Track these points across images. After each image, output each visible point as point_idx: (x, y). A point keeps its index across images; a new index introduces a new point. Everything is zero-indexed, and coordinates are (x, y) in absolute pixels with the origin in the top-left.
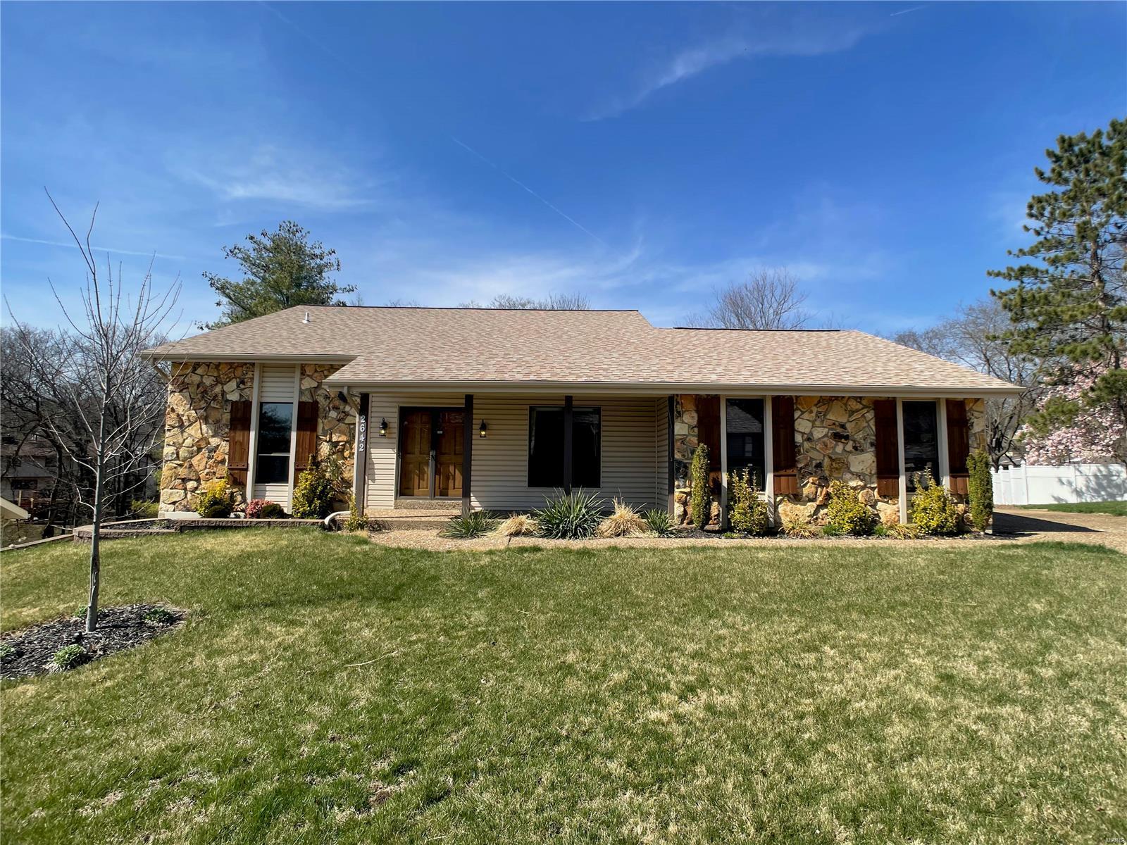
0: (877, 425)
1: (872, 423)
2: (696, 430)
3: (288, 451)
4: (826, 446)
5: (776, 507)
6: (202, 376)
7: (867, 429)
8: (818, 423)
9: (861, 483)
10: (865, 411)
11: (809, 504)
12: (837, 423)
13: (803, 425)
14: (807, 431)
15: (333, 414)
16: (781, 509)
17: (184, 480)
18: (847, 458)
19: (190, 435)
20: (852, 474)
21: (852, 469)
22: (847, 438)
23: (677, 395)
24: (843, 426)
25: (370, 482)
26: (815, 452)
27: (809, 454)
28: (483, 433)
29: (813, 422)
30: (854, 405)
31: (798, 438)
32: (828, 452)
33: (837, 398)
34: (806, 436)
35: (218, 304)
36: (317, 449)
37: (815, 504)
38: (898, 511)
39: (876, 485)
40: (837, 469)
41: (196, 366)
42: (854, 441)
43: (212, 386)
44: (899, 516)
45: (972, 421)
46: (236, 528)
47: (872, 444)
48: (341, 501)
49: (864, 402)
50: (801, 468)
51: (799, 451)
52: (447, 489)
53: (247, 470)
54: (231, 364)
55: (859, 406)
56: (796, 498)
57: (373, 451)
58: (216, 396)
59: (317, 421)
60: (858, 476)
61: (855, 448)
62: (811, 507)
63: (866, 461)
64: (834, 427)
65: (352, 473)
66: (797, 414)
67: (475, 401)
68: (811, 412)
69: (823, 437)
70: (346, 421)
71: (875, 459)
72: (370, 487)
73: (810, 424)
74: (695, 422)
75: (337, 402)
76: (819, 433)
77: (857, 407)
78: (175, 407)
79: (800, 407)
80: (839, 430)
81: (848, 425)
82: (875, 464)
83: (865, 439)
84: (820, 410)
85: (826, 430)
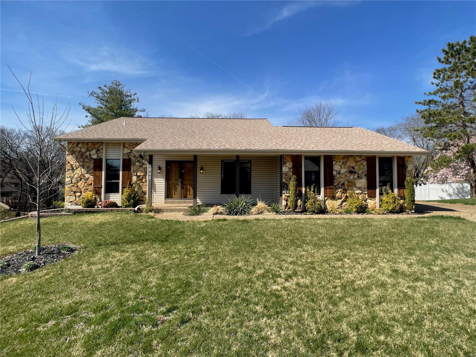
0: (367, 167)
1: (366, 167)
2: (292, 169)
3: (119, 179)
4: (346, 176)
5: (325, 202)
6: (81, 148)
7: (363, 169)
8: (343, 166)
9: (361, 192)
10: (363, 161)
11: (338, 200)
12: (351, 167)
13: (336, 167)
14: (338, 170)
15: (137, 164)
16: (327, 202)
17: (75, 192)
18: (355, 181)
19: (77, 173)
20: (357, 188)
21: (357, 186)
22: (355, 173)
23: (284, 155)
24: (353, 168)
25: (154, 192)
26: (342, 179)
27: (339, 179)
28: (202, 171)
29: (341, 166)
30: (358, 159)
31: (335, 173)
32: (347, 178)
33: (351, 156)
34: (338, 172)
35: (86, 117)
36: (131, 179)
37: (341, 200)
38: (376, 203)
39: (366, 192)
40: (350, 186)
41: (78, 144)
42: (358, 174)
43: (85, 152)
44: (376, 205)
45: (407, 165)
46: (98, 212)
47: (365, 175)
48: (142, 200)
49: (362, 158)
50: (336, 185)
51: (335, 178)
52: (187, 195)
53: (101, 188)
54: (93, 143)
55: (360, 159)
56: (333, 198)
57: (155, 179)
58: (87, 156)
59: (130, 167)
60: (359, 188)
61: (358, 177)
62: (339, 201)
63: (363, 182)
64: (349, 168)
65: (146, 189)
66: (334, 163)
67: (198, 158)
68: (340, 162)
69: (345, 172)
70: (143, 167)
71: (366, 181)
72: (154, 195)
73: (340, 167)
74: (291, 166)
75: (139, 159)
76: (343, 171)
77: (359, 160)
78: (70, 161)
79: (335, 160)
80: (352, 169)
81: (355, 167)
82: (366, 184)
83: (362, 173)
84: (344, 161)
85: (346, 169)
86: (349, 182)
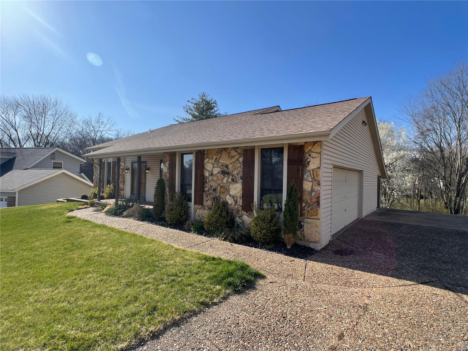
0: (244, 166)
1: (242, 164)
2: (168, 170)
3: (110, 178)
4: (218, 178)
5: (195, 211)
7: (239, 168)
8: (215, 165)
9: (234, 202)
12: (224, 165)
13: (209, 166)
14: (210, 170)
16: (197, 213)
18: (229, 186)
20: (230, 196)
21: (231, 193)
22: (228, 173)
24: (227, 166)
26: (214, 182)
28: (147, 171)
29: (213, 164)
30: (233, 153)
31: (207, 174)
32: (219, 182)
33: (225, 150)
34: (210, 173)
39: (242, 204)
40: (223, 192)
42: (233, 176)
47: (241, 178)
50: (207, 191)
51: (206, 182)
53: (104, 184)
55: (236, 154)
57: (125, 178)
60: (233, 197)
61: (233, 180)
63: (237, 188)
64: (223, 167)
66: (206, 161)
68: (212, 159)
69: (218, 173)
71: (242, 187)
74: (168, 166)
76: (216, 171)
79: (208, 156)
80: (225, 169)
81: (230, 166)
82: (242, 191)
83: (238, 174)
84: (217, 157)
85: (219, 169)
86: (221, 187)
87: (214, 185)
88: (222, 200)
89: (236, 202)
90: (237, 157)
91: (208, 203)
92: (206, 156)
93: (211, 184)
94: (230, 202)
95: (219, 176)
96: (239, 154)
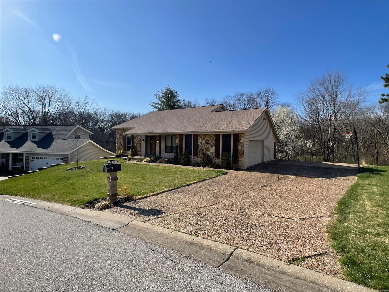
0: (216, 140)
2: (179, 142)
7: (214, 141)
11: (200, 159)
13: (200, 140)
14: (201, 142)
16: (195, 160)
18: (209, 148)
20: (210, 152)
22: (209, 143)
23: (177, 134)
24: (208, 141)
28: (157, 141)
29: (202, 140)
30: (211, 135)
31: (199, 144)
32: (205, 147)
33: (207, 134)
36: (134, 144)
38: (220, 162)
39: (215, 155)
40: (207, 151)
42: (211, 144)
45: (240, 139)
47: (215, 145)
50: (199, 151)
51: (199, 147)
53: (126, 148)
56: (198, 157)
57: (142, 145)
58: (122, 135)
61: (211, 146)
63: (213, 149)
66: (199, 138)
68: (202, 138)
71: (215, 149)
73: (201, 140)
74: (179, 140)
76: (203, 142)
78: (117, 137)
80: (208, 142)
81: (210, 141)
83: (213, 144)
84: (204, 137)
85: (205, 142)
86: (206, 149)
87: (203, 148)
88: (206, 154)
89: (213, 154)
90: (213, 137)
91: (200, 155)
92: (198, 136)
93: (201, 147)
94: (210, 155)
95: (205, 145)
96: (213, 136)
